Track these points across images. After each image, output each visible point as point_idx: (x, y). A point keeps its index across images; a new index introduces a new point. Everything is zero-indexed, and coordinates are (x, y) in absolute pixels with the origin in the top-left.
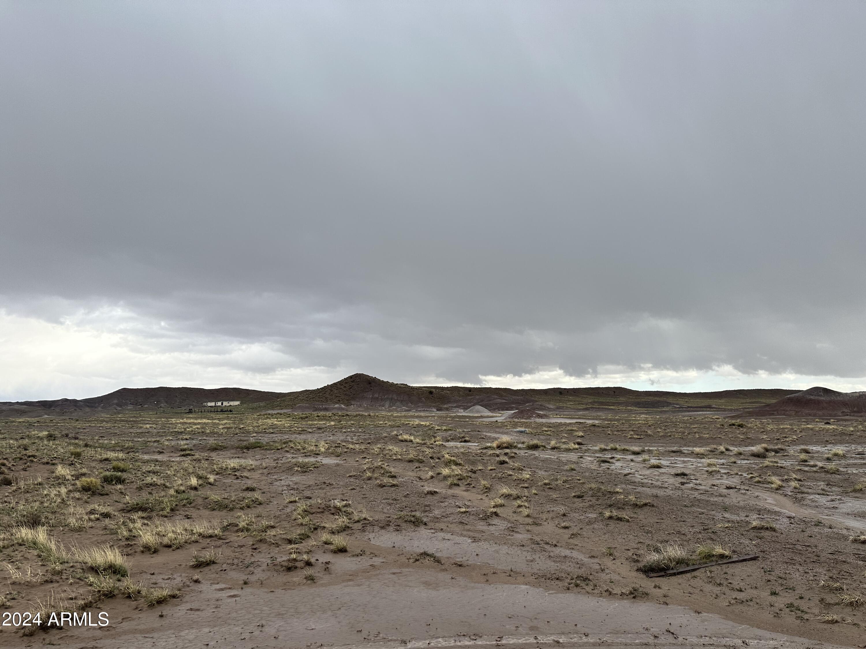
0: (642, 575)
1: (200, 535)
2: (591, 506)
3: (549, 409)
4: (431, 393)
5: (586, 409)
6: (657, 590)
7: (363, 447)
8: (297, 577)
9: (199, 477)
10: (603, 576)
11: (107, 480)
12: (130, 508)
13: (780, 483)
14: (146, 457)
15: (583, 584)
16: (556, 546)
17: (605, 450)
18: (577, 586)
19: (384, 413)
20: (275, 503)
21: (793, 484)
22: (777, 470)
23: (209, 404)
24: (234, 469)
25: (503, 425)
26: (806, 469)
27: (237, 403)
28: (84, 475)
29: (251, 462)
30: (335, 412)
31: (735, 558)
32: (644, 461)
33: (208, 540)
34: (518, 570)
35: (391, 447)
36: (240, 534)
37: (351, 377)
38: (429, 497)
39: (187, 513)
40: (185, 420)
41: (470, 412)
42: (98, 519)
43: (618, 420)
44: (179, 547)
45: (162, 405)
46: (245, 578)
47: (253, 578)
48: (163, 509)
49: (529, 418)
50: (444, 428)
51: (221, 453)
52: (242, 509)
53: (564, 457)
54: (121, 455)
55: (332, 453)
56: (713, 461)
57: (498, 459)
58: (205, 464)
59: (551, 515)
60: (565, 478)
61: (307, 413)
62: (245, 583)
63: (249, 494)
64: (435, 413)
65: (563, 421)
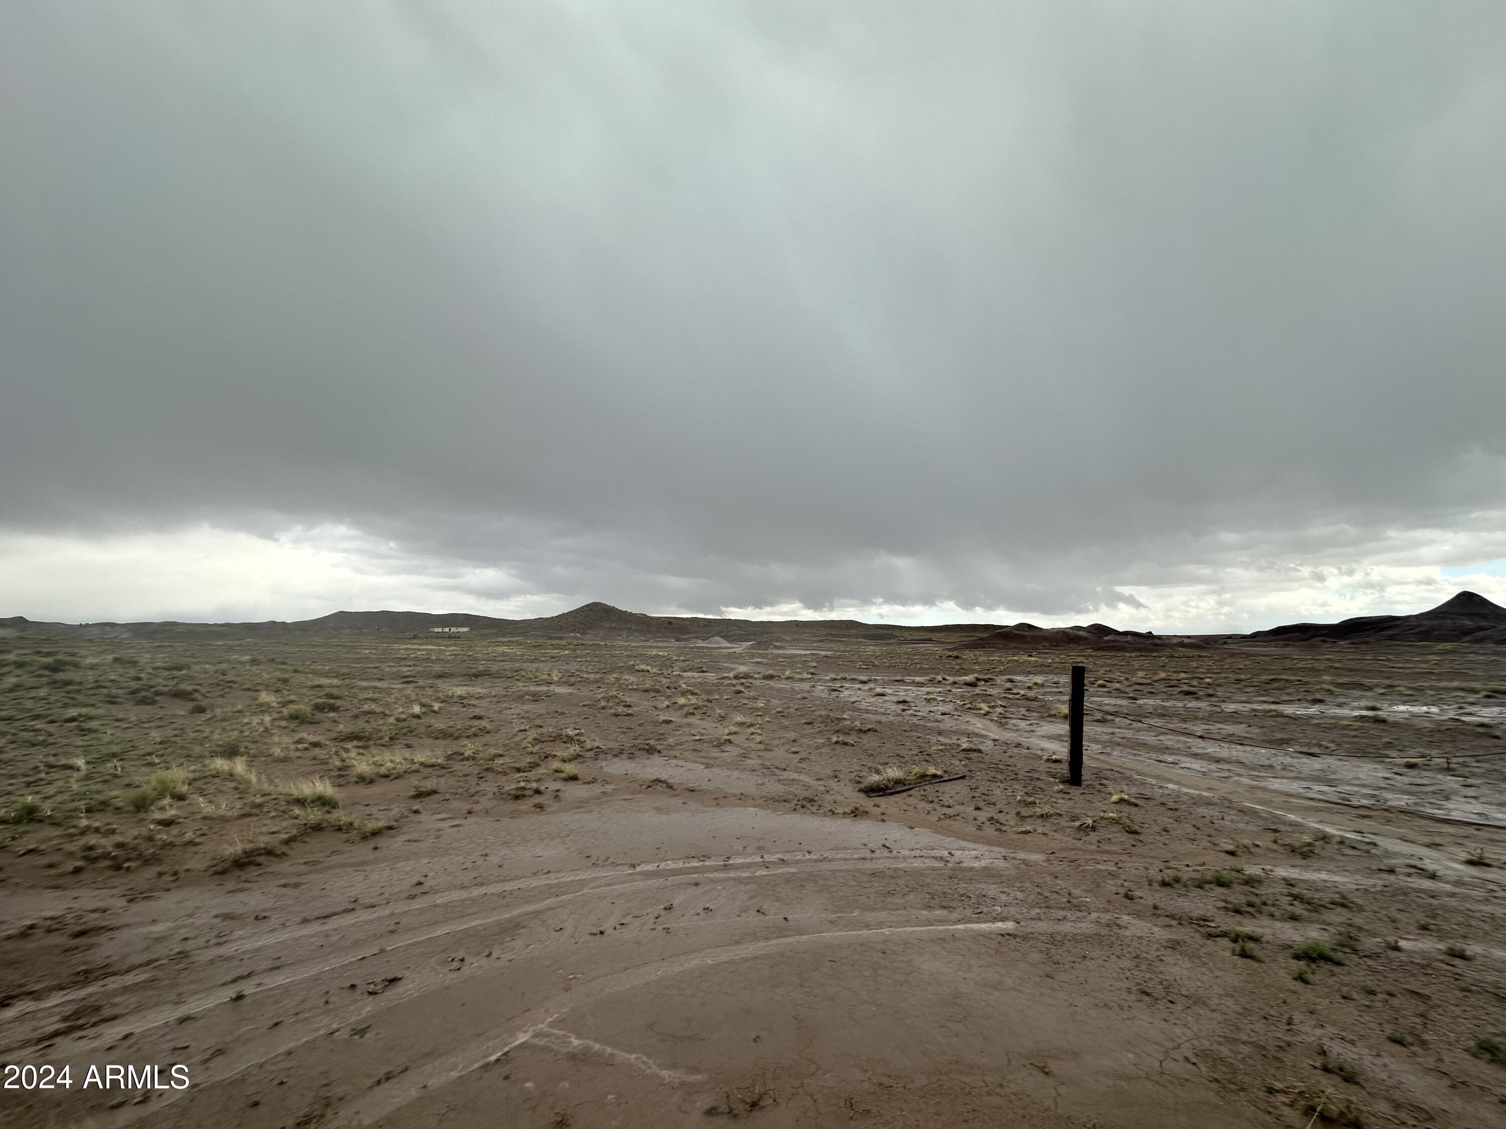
0: (862, 795)
1: (422, 764)
2: (820, 732)
3: (786, 641)
4: (670, 623)
5: (821, 641)
6: (876, 808)
7: (598, 676)
8: (525, 805)
9: (423, 705)
10: (828, 797)
11: (319, 708)
12: (343, 737)
13: (987, 709)
14: (364, 684)
15: (808, 805)
16: (785, 770)
17: (836, 679)
18: (803, 807)
19: (621, 643)
20: (504, 731)
21: (999, 710)
22: (986, 697)
23: (436, 630)
24: (461, 697)
25: (740, 656)
26: (1010, 696)
27: (466, 629)
28: (291, 702)
29: (480, 690)
30: (569, 641)
31: (946, 777)
32: (871, 689)
33: (430, 770)
34: (749, 794)
35: (627, 677)
36: (465, 763)
37: (588, 606)
38: (664, 725)
39: (408, 742)
40: (409, 646)
41: (710, 643)
42: (306, 749)
43: (849, 651)
44: (398, 777)
45: (384, 630)
46: (469, 807)
47: (477, 807)
48: (380, 738)
49: (766, 649)
50: (682, 658)
51: (447, 680)
52: (468, 737)
53: (798, 686)
54: (335, 682)
55: (566, 682)
56: (931, 689)
57: (734, 689)
58: (430, 692)
59: (782, 741)
60: (797, 706)
61: (541, 641)
62: (470, 813)
63: (477, 723)
64: (674, 643)
65: (798, 652)
